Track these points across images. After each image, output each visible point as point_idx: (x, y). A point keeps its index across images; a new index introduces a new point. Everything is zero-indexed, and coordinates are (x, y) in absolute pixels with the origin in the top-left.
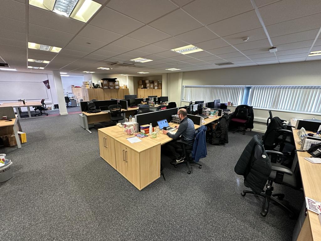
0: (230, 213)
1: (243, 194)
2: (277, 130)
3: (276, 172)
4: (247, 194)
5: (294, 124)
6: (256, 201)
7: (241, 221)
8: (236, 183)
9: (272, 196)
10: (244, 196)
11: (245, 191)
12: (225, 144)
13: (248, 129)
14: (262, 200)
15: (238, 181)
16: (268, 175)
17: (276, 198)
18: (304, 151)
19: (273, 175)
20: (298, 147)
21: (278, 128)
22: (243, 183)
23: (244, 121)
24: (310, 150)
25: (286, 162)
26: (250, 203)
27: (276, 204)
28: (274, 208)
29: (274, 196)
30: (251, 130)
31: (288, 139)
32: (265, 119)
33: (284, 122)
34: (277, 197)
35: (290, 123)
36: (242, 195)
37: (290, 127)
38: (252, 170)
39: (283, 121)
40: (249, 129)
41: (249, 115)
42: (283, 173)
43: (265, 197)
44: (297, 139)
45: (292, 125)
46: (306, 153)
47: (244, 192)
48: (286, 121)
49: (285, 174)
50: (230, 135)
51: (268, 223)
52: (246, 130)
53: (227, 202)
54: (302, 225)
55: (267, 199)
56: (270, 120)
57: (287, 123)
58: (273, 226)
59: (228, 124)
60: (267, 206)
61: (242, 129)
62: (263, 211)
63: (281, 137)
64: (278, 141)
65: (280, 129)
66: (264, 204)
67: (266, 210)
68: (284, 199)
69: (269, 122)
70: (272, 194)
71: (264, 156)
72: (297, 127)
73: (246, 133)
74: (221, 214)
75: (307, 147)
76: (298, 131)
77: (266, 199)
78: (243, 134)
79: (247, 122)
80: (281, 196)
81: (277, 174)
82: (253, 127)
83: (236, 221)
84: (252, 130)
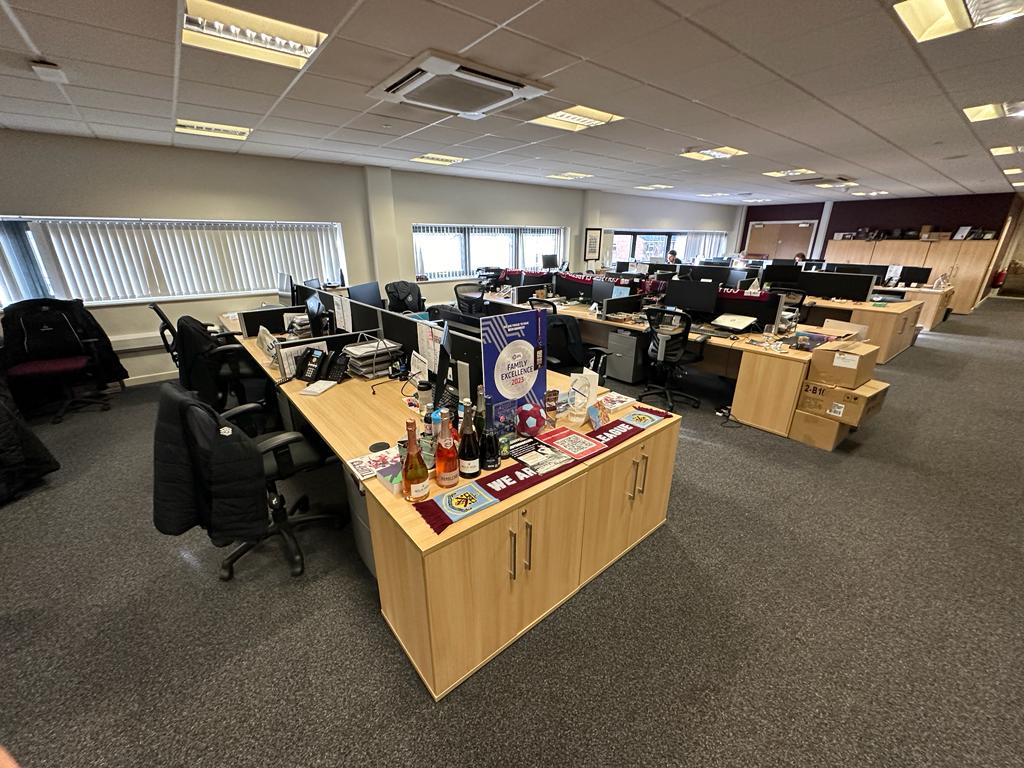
0: (227, 658)
1: (226, 574)
2: (207, 355)
3: (271, 452)
4: (234, 565)
5: (235, 326)
6: (264, 560)
7: (267, 639)
8: (186, 566)
9: (289, 517)
10: (230, 577)
11: (226, 562)
12: (46, 477)
13: (109, 385)
14: (274, 545)
15: (186, 556)
16: (261, 473)
17: (297, 516)
18: (290, 380)
19: (270, 464)
20: (276, 376)
21: (207, 348)
22: (210, 544)
23: (81, 363)
24: (297, 371)
25: (270, 424)
26: (257, 576)
27: (304, 526)
28: (307, 538)
29: (292, 513)
30: (123, 385)
31: (244, 369)
32: (153, 335)
33: (209, 328)
34: (297, 511)
35: (222, 327)
36: (223, 579)
37: (230, 338)
38: (214, 488)
39: (206, 326)
40: (113, 387)
41: (84, 336)
42: (285, 445)
43: (280, 533)
44: (263, 360)
45: (232, 330)
46: (295, 381)
47: (224, 567)
48: (213, 325)
49: (290, 446)
50: (49, 436)
51: (315, 578)
52: (106, 392)
53: (199, 639)
54: (367, 522)
55: (285, 534)
56: (167, 332)
57: (216, 328)
58: (326, 573)
59: (9, 395)
60: (292, 545)
61: (88, 393)
62: (293, 563)
63: (225, 370)
64: (224, 384)
65: (212, 348)
66: (285, 548)
67: (298, 557)
68: (311, 503)
69: (170, 339)
70: (288, 510)
71: (226, 431)
72: (245, 333)
73: (111, 402)
74: (204, 688)
75: (290, 368)
76: (255, 340)
77: (283, 535)
78: (104, 410)
79: (89, 361)
80: (302, 505)
81: (277, 457)
82: (126, 372)
83: (257, 654)
84: (127, 382)
